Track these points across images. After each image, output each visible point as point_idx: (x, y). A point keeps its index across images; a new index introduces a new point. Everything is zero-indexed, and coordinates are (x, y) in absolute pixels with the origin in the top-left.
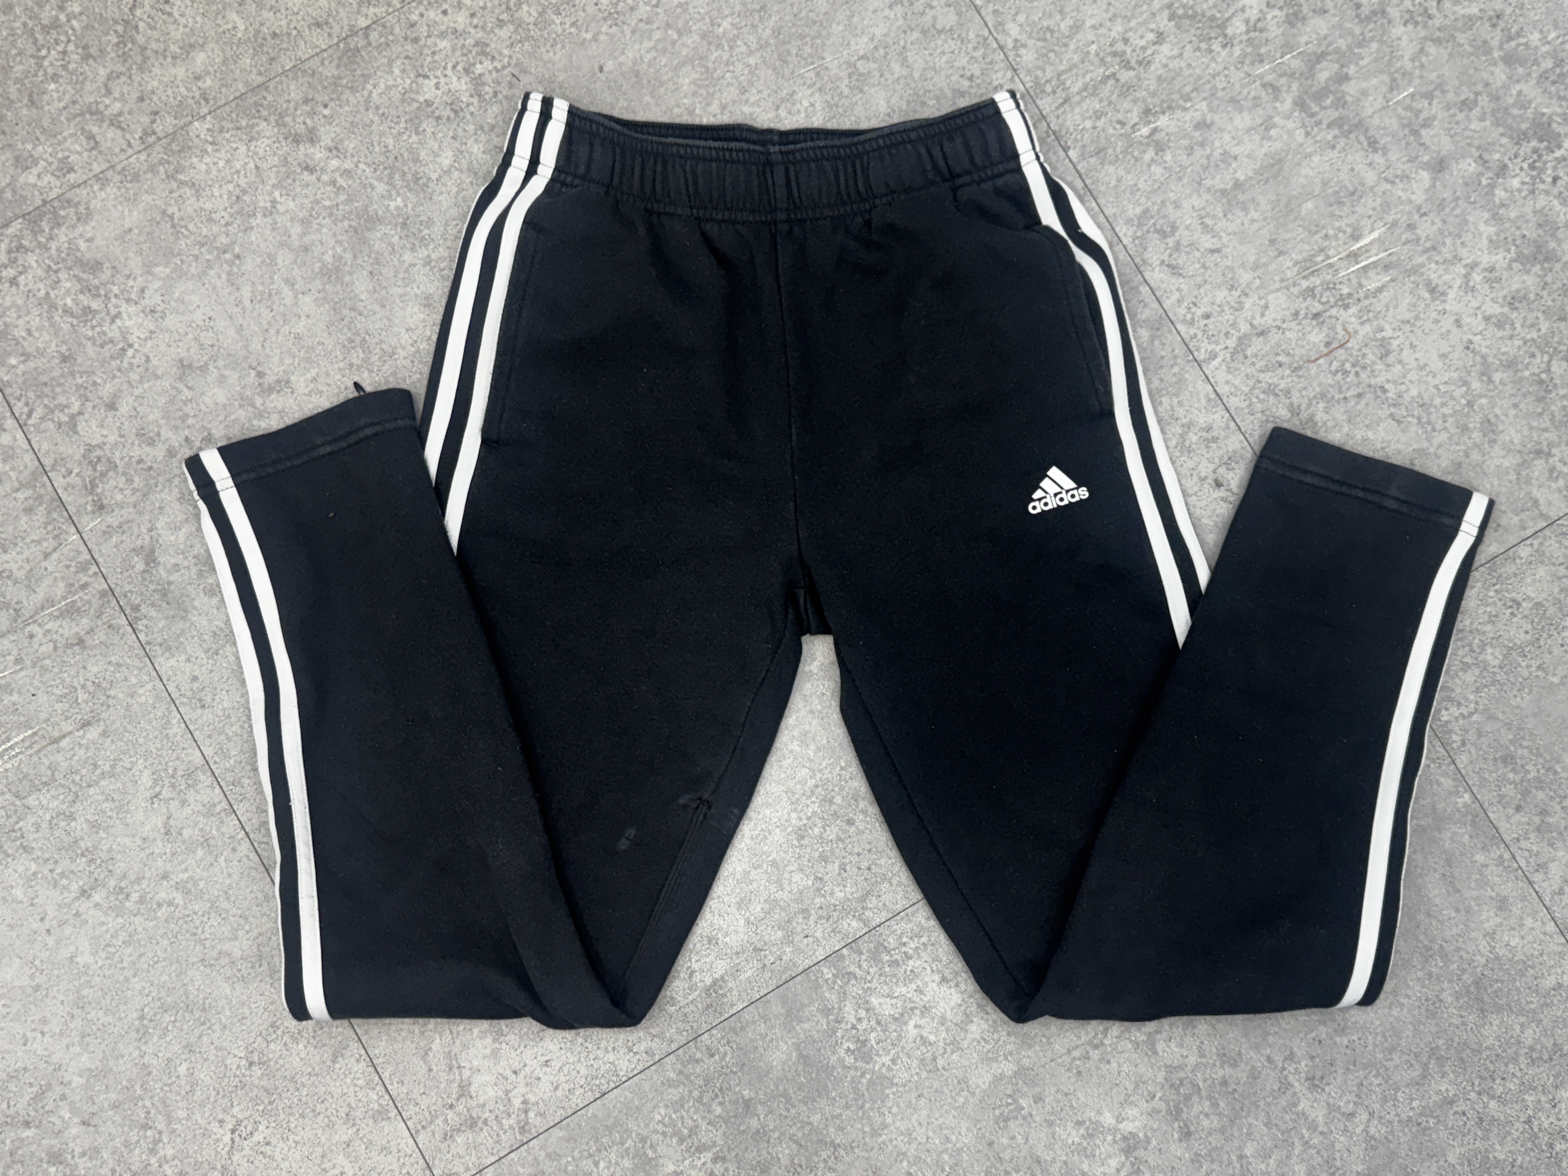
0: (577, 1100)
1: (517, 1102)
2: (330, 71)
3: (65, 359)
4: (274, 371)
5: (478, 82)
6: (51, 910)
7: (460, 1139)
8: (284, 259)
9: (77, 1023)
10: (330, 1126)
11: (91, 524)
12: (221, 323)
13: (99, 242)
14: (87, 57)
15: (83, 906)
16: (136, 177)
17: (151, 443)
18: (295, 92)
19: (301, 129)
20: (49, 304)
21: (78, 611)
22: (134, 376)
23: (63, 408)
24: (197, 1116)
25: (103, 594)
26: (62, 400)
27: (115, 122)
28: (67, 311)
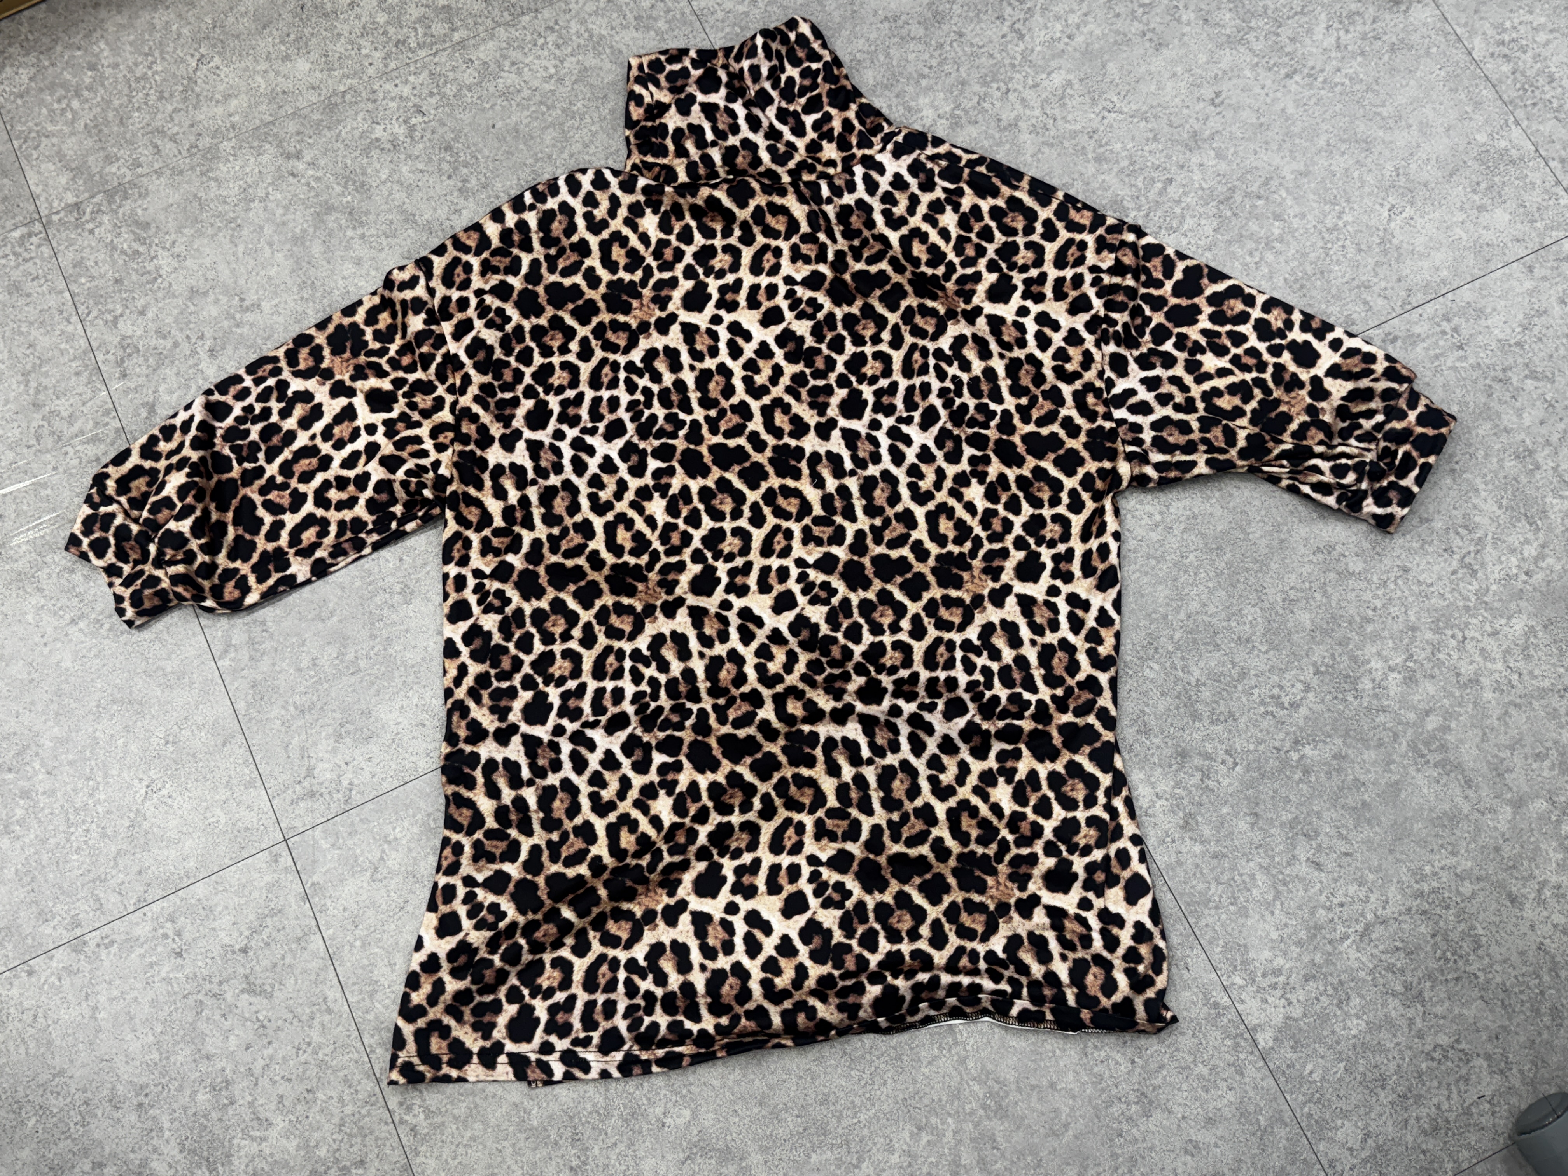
0: (386, 786)
1: (345, 783)
2: (316, 116)
3: (117, 281)
4: (251, 298)
5: (412, 129)
6: (49, 630)
7: (302, 804)
8: (268, 230)
9: (54, 707)
10: (215, 788)
11: (116, 385)
12: (222, 267)
13: (151, 210)
14: (161, 98)
15: (72, 630)
16: (181, 172)
17: (164, 337)
18: (292, 127)
19: (292, 150)
20: (112, 247)
21: (100, 440)
22: (160, 295)
23: (110, 311)
24: (125, 774)
25: (117, 431)
26: (110, 306)
27: (173, 139)
28: (123, 252)
